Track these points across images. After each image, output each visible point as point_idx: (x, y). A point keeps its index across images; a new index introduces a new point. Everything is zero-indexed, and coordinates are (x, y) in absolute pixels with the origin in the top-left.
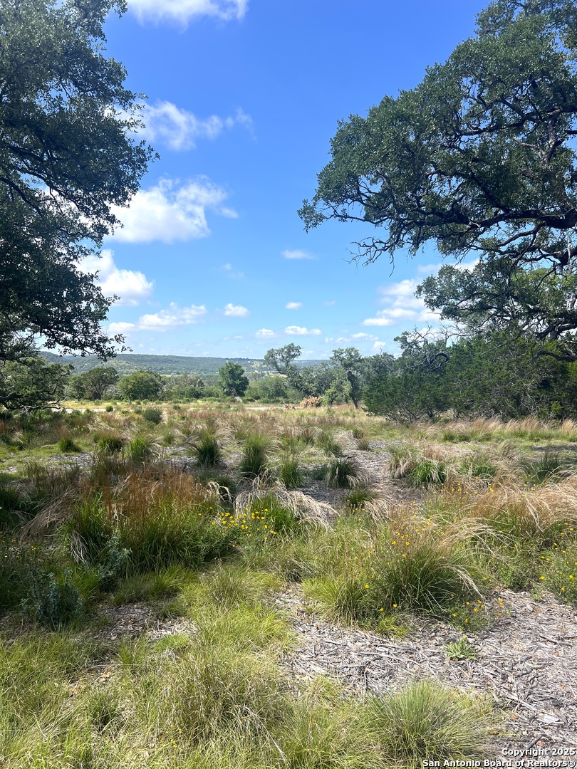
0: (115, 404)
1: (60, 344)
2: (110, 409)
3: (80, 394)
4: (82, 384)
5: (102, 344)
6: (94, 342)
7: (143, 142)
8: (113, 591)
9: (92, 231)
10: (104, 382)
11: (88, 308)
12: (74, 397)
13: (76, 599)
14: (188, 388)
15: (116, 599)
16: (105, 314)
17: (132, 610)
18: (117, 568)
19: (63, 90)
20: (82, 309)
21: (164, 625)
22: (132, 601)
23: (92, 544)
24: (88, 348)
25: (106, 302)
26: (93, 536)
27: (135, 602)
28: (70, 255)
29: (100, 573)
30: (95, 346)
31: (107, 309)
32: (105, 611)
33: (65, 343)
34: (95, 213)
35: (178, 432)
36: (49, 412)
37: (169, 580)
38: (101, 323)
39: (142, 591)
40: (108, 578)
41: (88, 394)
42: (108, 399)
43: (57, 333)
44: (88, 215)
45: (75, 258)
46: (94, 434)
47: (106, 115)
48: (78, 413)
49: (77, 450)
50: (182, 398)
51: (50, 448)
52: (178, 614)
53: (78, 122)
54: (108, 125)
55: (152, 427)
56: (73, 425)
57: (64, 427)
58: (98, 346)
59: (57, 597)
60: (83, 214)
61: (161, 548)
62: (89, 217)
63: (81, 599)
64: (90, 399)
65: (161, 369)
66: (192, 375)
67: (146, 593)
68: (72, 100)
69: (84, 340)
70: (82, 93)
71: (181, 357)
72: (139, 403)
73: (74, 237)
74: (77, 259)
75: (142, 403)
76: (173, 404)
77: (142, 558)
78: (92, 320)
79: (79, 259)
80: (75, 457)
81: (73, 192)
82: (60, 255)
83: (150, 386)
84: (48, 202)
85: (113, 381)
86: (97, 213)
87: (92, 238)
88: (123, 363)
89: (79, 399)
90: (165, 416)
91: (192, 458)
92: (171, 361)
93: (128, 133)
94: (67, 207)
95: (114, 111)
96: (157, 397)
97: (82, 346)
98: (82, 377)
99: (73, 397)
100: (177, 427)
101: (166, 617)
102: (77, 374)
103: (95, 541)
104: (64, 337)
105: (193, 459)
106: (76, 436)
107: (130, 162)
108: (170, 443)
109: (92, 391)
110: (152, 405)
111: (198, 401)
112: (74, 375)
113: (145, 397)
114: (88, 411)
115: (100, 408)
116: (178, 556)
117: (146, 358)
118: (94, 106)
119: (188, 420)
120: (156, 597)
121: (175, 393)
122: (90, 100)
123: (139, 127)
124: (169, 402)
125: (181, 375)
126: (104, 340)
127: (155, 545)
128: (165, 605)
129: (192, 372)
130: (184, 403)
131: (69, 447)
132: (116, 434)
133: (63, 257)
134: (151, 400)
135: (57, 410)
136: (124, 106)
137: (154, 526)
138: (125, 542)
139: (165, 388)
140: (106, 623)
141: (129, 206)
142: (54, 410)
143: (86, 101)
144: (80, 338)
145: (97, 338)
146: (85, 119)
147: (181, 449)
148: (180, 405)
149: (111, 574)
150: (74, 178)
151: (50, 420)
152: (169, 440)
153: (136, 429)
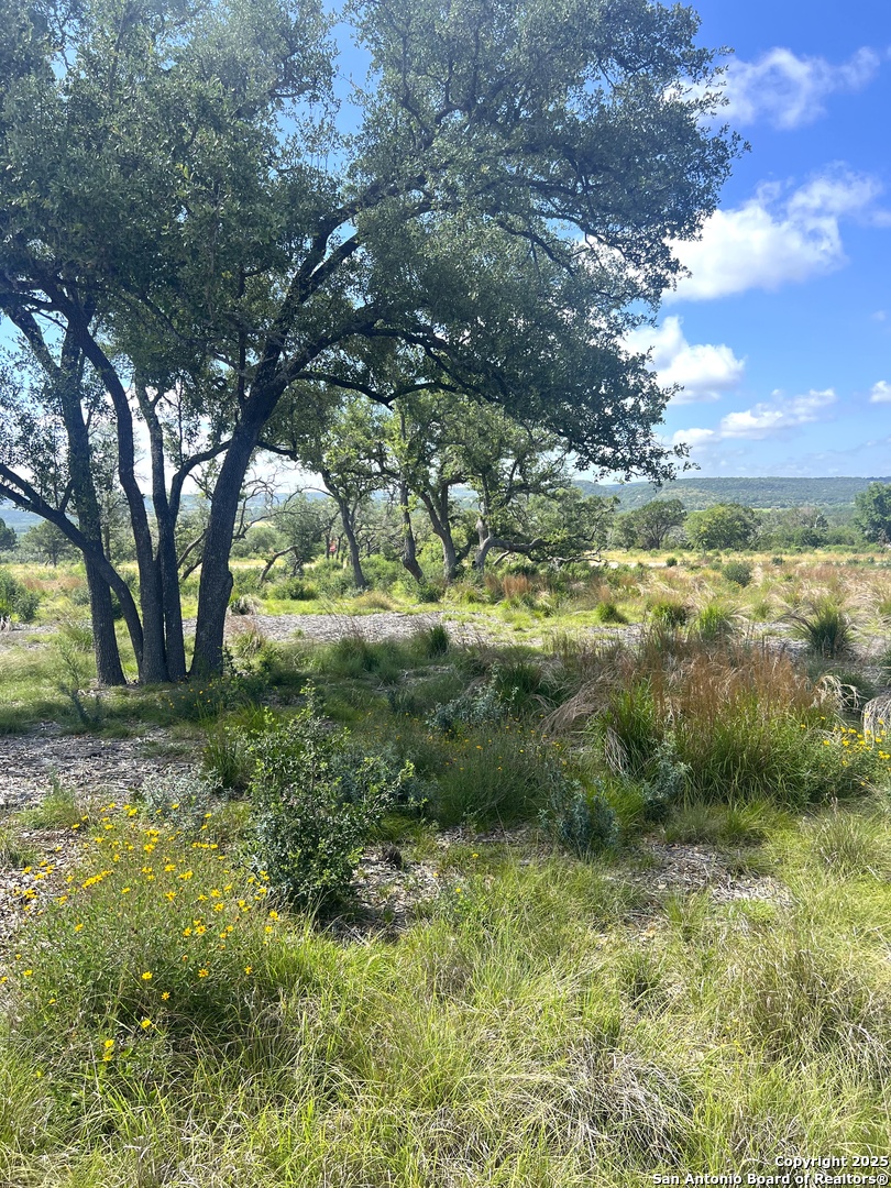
0: (681, 555)
1: (596, 463)
2: (672, 563)
3: (629, 541)
4: (632, 526)
5: (654, 461)
6: (643, 458)
7: (725, 129)
8: (663, 821)
9: (645, 287)
10: (665, 522)
11: (636, 407)
12: (621, 545)
13: (611, 823)
14: (800, 529)
15: (667, 834)
16: (660, 413)
17: (690, 853)
18: (670, 790)
19: (603, 77)
20: (627, 409)
21: (738, 884)
22: (690, 841)
23: (635, 751)
24: (635, 467)
25: (663, 396)
26: (637, 741)
27: (696, 843)
28: (611, 329)
29: (644, 793)
30: (644, 464)
31: (663, 406)
32: (650, 846)
33: (603, 462)
34: (648, 261)
35: (778, 600)
36: (586, 567)
37: (750, 819)
38: (654, 427)
39: (707, 829)
40: (657, 801)
41: (640, 541)
42: (671, 548)
43: (592, 447)
44: (638, 265)
45: (619, 332)
46: (647, 598)
47: (667, 99)
48: (626, 568)
49: (622, 620)
50: (789, 546)
51: (585, 616)
52: (760, 872)
53: (626, 121)
54: (671, 112)
55: (735, 591)
56: (616, 584)
57: (605, 588)
58: (649, 463)
59: (584, 814)
60: (631, 264)
61: (739, 770)
62: (640, 268)
63: (616, 824)
64: (644, 548)
65: (755, 500)
66: (806, 509)
67: (713, 832)
68: (616, 89)
69: (629, 456)
70: (630, 74)
71: (789, 479)
72: (718, 555)
73: (619, 300)
74: (621, 333)
75: (722, 553)
76: (773, 556)
77: (709, 782)
78: (641, 423)
79: (624, 333)
80: (619, 630)
81: (617, 233)
82: (598, 332)
83: (736, 527)
84: (583, 255)
85: (678, 520)
86: (652, 260)
87: (645, 297)
88: (695, 493)
89: (628, 548)
90: (758, 575)
91: (800, 642)
92: (772, 487)
93: (699, 119)
94: (609, 258)
95: (679, 88)
96: (746, 545)
97: (626, 465)
98: (633, 515)
99: (619, 545)
100: (777, 592)
101: (741, 872)
102: (626, 511)
103: (640, 747)
104: (601, 452)
105: (801, 644)
106: (621, 600)
107: (703, 167)
108: (764, 617)
109: (646, 536)
110: (738, 558)
111: (816, 551)
112: (621, 513)
113: (728, 544)
114: (640, 565)
115: (657, 560)
116: (766, 787)
117: (730, 484)
118: (649, 89)
119: (796, 580)
120: (728, 841)
121: (778, 538)
122: (643, 81)
123: (719, 106)
124: (767, 552)
125: (788, 509)
126: (658, 454)
127: (728, 764)
128: (741, 855)
129: (807, 503)
130: (792, 554)
131: (611, 615)
132: (678, 598)
133: (601, 333)
134: (737, 550)
135: (597, 564)
136: (695, 77)
137: (728, 736)
138: (681, 754)
139: (760, 531)
140: (652, 864)
141: (700, 237)
142: (592, 564)
143: (637, 85)
144: (624, 453)
145: (648, 452)
146: (636, 114)
147: (781, 625)
148: (784, 558)
149: (660, 796)
150: (617, 210)
151: (586, 578)
152: (763, 611)
153: (710, 594)
